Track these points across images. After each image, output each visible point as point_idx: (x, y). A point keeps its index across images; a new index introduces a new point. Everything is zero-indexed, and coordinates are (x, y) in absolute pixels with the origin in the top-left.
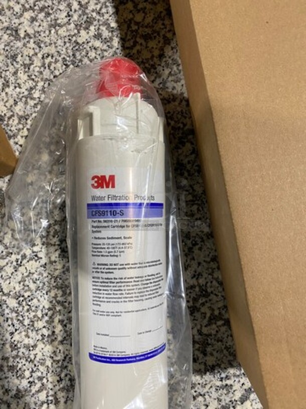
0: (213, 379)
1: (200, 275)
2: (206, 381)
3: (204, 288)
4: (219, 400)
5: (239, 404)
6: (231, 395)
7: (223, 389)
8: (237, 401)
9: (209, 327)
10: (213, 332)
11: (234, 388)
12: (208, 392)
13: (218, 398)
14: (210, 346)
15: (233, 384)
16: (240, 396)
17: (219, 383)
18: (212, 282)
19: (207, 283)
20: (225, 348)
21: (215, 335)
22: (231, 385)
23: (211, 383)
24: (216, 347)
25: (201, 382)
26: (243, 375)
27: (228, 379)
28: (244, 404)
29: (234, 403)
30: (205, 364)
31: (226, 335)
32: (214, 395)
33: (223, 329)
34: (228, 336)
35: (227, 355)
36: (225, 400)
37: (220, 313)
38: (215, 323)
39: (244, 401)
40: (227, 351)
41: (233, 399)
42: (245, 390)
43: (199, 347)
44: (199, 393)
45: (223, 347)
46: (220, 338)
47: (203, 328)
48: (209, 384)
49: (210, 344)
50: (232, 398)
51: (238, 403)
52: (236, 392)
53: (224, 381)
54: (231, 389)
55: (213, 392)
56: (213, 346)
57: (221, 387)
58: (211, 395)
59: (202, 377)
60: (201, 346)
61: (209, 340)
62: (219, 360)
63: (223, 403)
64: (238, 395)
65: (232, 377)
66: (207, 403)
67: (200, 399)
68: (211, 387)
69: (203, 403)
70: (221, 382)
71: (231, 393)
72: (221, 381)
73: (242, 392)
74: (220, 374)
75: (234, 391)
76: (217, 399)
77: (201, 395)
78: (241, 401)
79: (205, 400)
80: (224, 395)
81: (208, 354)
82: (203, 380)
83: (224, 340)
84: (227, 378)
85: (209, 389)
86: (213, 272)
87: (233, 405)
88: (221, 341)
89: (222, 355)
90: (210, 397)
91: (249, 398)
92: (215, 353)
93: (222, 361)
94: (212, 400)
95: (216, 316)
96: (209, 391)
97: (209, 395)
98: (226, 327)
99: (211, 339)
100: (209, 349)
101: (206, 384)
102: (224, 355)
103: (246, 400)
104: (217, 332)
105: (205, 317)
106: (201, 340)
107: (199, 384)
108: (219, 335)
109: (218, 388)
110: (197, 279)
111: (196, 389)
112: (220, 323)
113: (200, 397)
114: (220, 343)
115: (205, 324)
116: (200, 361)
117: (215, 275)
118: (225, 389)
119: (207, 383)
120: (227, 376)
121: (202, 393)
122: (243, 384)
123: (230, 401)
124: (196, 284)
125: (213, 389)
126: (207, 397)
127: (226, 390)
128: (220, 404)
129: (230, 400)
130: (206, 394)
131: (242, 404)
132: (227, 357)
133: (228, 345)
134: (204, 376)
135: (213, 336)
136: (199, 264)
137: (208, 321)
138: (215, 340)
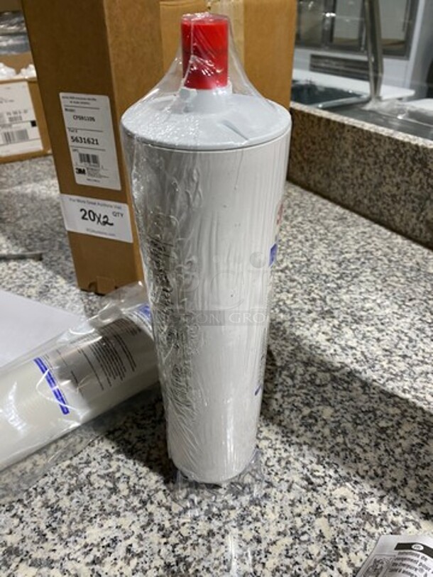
0: (45, 518)
1: (144, 441)
2: (39, 513)
3: (134, 451)
4: (23, 540)
5: (27, 563)
6: (35, 547)
7: (38, 535)
8: (30, 557)
9: (99, 478)
10: (96, 486)
11: (45, 545)
12: (27, 523)
13: (24, 538)
14: (80, 492)
15: (49, 540)
16: (38, 557)
17: (43, 527)
18: (144, 453)
19: (140, 450)
20: (85, 506)
21: (94, 489)
22: (47, 540)
23: (40, 520)
24: (81, 497)
25: (36, 509)
26: (64, 543)
27: (52, 532)
28: (31, 568)
29: (27, 557)
30: (58, 501)
31: (99, 498)
32: (27, 532)
33: (105, 491)
34: (100, 500)
35: (80, 513)
36: (26, 546)
37: (119, 478)
38: (106, 481)
39: (34, 566)
40: (84, 510)
41: (31, 553)
42: (49, 557)
43: (73, 485)
44: (22, 516)
45: (86, 504)
46: (93, 496)
47: (96, 474)
48: (38, 518)
49: (81, 491)
50: (32, 550)
51: (30, 561)
52: (41, 549)
53: (49, 529)
54: (43, 543)
55: (29, 529)
56: (82, 494)
57: (39, 532)
58: (25, 528)
59: (42, 507)
60: (75, 485)
61: (86, 487)
62: (69, 510)
63: (21, 547)
64: (38, 555)
65: (57, 535)
66: (14, 530)
67: (16, 521)
68: (35, 522)
69: (12, 527)
70: (45, 527)
71: (37, 545)
72: (47, 527)
73: (44, 556)
74: (54, 521)
75: (42, 547)
76: (22, 537)
77: (21, 519)
78: (32, 563)
79: (16, 527)
80: (32, 540)
81: (70, 496)
82: (39, 510)
83: (94, 500)
84: (54, 530)
85: (32, 522)
86: (153, 448)
87: (24, 558)
88: (91, 498)
89: (76, 509)
90: (23, 529)
91: (41, 568)
92: (75, 500)
93: (69, 513)
94: (21, 533)
95: (114, 477)
96: (29, 523)
97: (24, 527)
98: (109, 492)
99: (88, 488)
100: (76, 493)
101: (35, 516)
102: (77, 511)
103: (37, 567)
104: (99, 488)
105: (107, 469)
106: (82, 481)
107: (33, 509)
108: (95, 492)
109: (37, 530)
110: (139, 441)
111: (25, 511)
112: (110, 485)
113: (18, 520)
114: (88, 498)
115: (99, 473)
116: (58, 495)
117: (152, 451)
118: (39, 537)
119: (38, 516)
120: (55, 529)
121: (23, 519)
122: (54, 550)
123: (27, 552)
124: (134, 443)
125: (33, 526)
126: (21, 525)
127: (39, 539)
128: (19, 544)
129: (28, 550)
130: (24, 523)
131: (30, 566)
132: (77, 514)
133: (91, 506)
134: (44, 508)
135: (91, 488)
136: (153, 434)
137: (105, 475)
138: (89, 492)
